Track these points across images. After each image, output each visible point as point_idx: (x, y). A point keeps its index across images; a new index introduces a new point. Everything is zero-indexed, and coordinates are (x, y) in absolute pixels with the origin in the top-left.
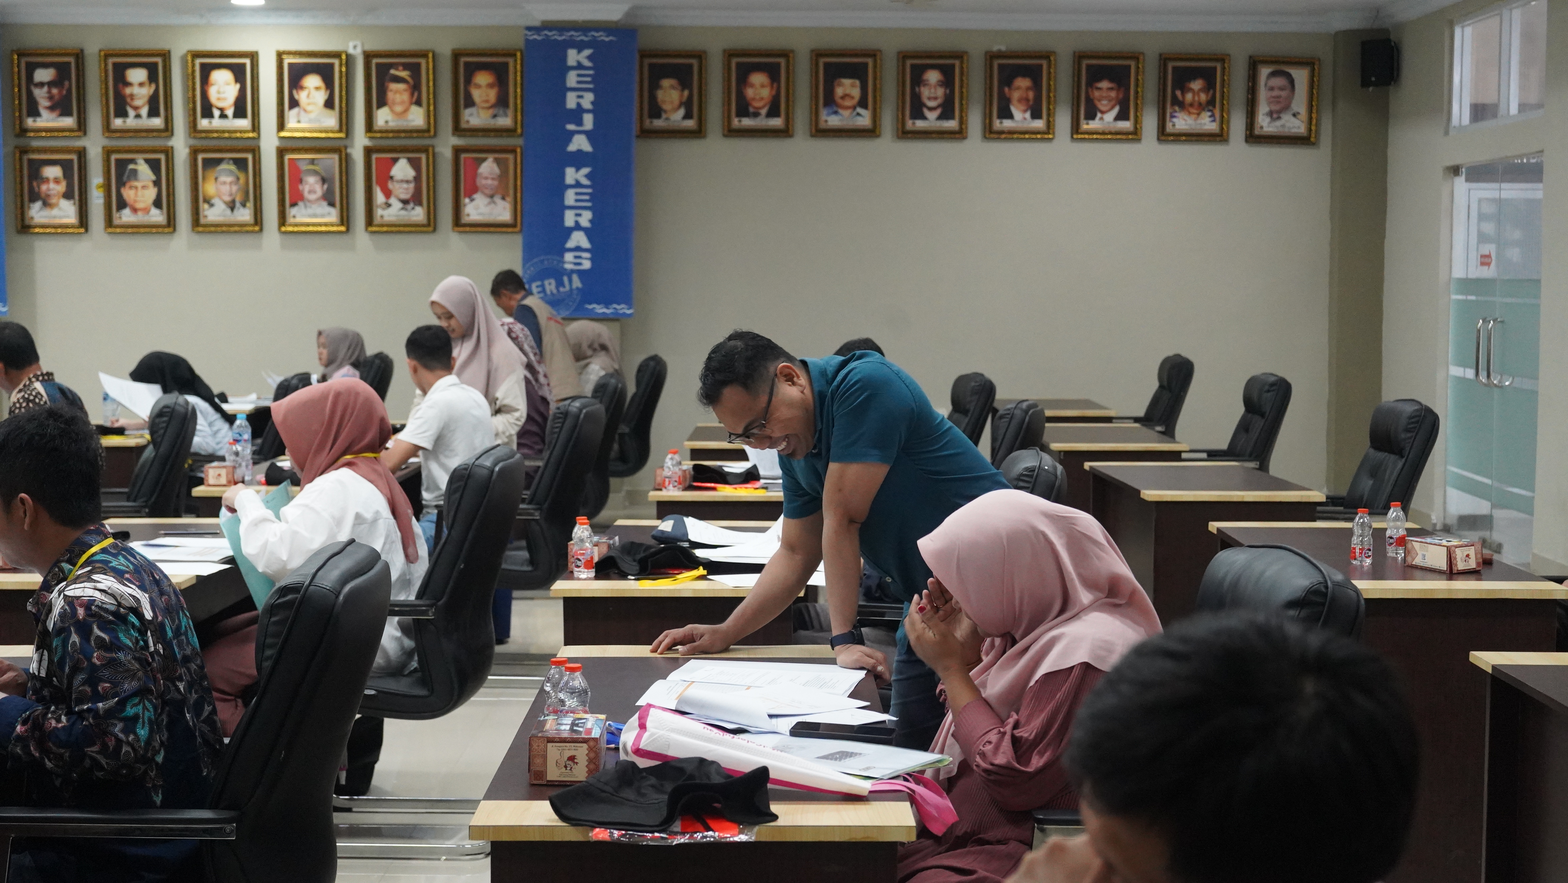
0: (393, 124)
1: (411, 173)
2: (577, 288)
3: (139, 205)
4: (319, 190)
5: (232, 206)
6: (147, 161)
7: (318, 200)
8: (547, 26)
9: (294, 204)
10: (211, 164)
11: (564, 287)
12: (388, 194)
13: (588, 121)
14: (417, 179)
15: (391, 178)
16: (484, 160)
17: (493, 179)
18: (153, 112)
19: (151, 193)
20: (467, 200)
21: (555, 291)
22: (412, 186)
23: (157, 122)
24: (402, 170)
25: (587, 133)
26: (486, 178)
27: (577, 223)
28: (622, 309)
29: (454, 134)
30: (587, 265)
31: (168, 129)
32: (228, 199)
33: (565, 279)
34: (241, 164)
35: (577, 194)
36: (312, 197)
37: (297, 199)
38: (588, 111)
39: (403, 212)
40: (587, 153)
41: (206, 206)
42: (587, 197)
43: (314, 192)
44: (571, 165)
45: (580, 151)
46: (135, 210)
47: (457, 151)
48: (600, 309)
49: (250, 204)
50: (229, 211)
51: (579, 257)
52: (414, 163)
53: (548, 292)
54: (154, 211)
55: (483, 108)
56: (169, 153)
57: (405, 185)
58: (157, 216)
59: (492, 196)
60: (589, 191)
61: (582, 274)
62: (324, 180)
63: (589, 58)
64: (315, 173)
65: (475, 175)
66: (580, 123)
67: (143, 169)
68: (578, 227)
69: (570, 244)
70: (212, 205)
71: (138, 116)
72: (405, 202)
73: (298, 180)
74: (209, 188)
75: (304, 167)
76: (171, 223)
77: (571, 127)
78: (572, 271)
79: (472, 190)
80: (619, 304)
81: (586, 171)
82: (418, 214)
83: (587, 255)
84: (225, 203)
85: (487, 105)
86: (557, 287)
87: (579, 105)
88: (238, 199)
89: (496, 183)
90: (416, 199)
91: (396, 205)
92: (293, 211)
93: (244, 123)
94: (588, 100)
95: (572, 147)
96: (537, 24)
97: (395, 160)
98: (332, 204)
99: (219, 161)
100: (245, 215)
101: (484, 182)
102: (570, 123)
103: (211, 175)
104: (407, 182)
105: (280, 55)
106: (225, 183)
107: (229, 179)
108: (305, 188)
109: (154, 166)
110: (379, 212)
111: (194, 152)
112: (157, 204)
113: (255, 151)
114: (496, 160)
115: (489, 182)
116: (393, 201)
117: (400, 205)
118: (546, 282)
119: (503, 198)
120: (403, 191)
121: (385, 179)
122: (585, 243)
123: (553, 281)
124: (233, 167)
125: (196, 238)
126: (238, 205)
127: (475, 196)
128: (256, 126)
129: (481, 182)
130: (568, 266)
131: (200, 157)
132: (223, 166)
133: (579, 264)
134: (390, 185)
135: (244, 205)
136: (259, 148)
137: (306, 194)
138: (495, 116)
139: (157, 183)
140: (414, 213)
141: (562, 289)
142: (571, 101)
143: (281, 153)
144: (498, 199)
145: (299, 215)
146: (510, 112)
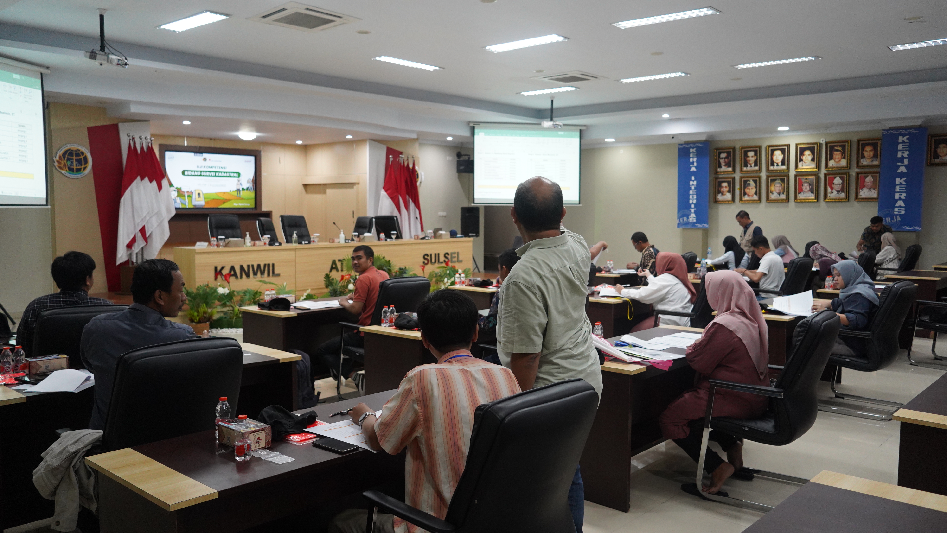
0: (835, 166)
1: (841, 181)
2: (899, 221)
3: (750, 194)
4: (808, 188)
5: (779, 194)
6: (753, 180)
7: (808, 191)
8: (891, 129)
9: (800, 193)
10: (773, 181)
11: (894, 220)
12: (832, 189)
13: (906, 161)
14: (843, 184)
15: (834, 183)
16: (868, 176)
17: (871, 183)
18: (756, 165)
19: (754, 190)
20: (861, 190)
21: (890, 221)
22: (841, 186)
23: (757, 168)
24: (838, 181)
25: (905, 166)
26: (868, 183)
27: (900, 197)
28: (917, 228)
29: (856, 168)
30: (903, 212)
31: (760, 170)
32: (778, 191)
33: (894, 217)
34: (783, 180)
35: (900, 187)
36: (806, 190)
37: (801, 191)
38: (906, 158)
39: (837, 195)
40: (905, 173)
41: (771, 194)
42: (904, 188)
43: (807, 189)
44: (898, 177)
45: (902, 172)
46: (749, 196)
47: (858, 174)
48: (908, 228)
49: (785, 193)
50: (778, 196)
51: (901, 210)
52: (842, 178)
53: (887, 222)
54: (755, 196)
55: (868, 159)
56: (760, 178)
57: (838, 186)
58: (756, 197)
59: (870, 189)
60: (905, 186)
61: (901, 216)
62: (810, 185)
63: (907, 139)
64: (807, 182)
65: (864, 181)
66: (903, 162)
67: (752, 183)
68: (900, 199)
69: (897, 205)
70: (773, 194)
71: (751, 166)
72: (838, 191)
73: (801, 184)
74: (772, 188)
75: (803, 180)
76: (760, 199)
77: (899, 164)
78: (897, 215)
79: (863, 187)
80: (916, 226)
81: (904, 179)
82: (843, 195)
83: (904, 209)
84: (777, 193)
85: (869, 157)
86: (891, 220)
87: (902, 156)
88: (781, 192)
89: (872, 184)
90: (842, 190)
91: (835, 192)
92: (800, 195)
93: (784, 167)
94: (906, 154)
95: (899, 171)
96: (887, 128)
97: (835, 178)
98: (812, 192)
99: (776, 180)
100: (783, 197)
101: (867, 184)
102: (899, 162)
103: (773, 184)
104: (839, 185)
105: (797, 145)
106: (777, 187)
107: (778, 185)
108: (804, 188)
109: (755, 182)
110: (829, 195)
111: (768, 177)
112: (756, 193)
113: (788, 176)
114: (872, 176)
115: (869, 184)
116: (834, 191)
117: (836, 192)
118: (887, 219)
119: (874, 189)
120: (838, 188)
121: (831, 184)
122: (903, 205)
123: (889, 218)
124: (780, 181)
125: (768, 204)
126: (781, 193)
127: (863, 189)
128: (788, 168)
129: (866, 184)
130: (895, 213)
131: (770, 179)
132: (777, 181)
133: (900, 212)
134: (833, 186)
135: (783, 194)
136: (789, 175)
137: (804, 189)
138: (872, 161)
139: (756, 187)
140: (841, 195)
141: (893, 221)
142: (899, 155)
143: (796, 176)
144: (872, 190)
145: (801, 196)
146: (878, 159)
